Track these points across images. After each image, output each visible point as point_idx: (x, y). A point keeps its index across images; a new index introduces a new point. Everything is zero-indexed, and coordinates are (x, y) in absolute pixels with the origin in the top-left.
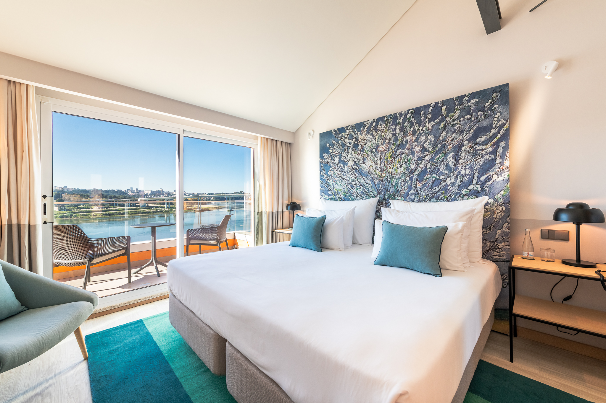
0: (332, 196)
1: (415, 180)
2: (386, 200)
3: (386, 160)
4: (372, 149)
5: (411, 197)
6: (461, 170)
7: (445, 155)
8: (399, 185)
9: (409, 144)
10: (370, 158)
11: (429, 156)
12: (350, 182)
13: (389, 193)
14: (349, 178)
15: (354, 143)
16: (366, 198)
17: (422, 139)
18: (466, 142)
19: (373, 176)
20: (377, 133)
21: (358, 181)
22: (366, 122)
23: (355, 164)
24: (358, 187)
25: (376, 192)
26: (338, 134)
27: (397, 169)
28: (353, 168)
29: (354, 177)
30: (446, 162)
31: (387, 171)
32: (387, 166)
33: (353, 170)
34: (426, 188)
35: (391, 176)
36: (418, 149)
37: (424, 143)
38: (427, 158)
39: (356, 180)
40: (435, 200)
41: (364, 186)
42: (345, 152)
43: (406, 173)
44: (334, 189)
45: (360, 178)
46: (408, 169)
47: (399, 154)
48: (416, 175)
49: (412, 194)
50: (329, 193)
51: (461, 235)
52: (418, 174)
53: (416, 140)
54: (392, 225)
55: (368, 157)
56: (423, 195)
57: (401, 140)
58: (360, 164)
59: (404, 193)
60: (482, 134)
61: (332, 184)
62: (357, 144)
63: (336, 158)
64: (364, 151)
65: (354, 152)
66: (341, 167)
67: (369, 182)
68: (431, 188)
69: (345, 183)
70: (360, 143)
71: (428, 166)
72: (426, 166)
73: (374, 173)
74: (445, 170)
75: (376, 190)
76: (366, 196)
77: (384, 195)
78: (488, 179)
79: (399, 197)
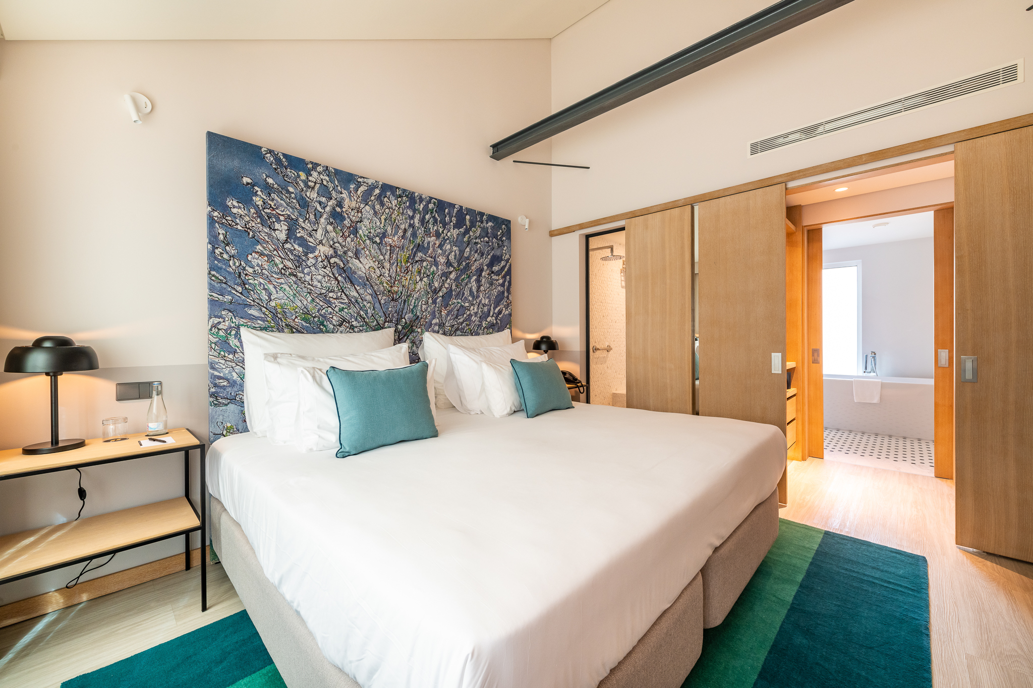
0: (264, 321)
1: (439, 304)
2: (399, 332)
3: (399, 264)
4: (374, 235)
5: (435, 329)
6: (482, 299)
7: (469, 277)
8: (419, 309)
9: (431, 249)
10: (370, 251)
11: (454, 273)
12: (324, 291)
13: (403, 320)
14: (319, 282)
15: (334, 208)
16: (361, 328)
17: (447, 248)
18: (485, 268)
19: (376, 288)
20: (383, 211)
21: (343, 291)
22: (361, 177)
23: (336, 255)
24: (342, 306)
25: (381, 319)
26: (286, 169)
27: (417, 283)
28: (330, 263)
29: (333, 282)
30: (470, 286)
31: (401, 283)
32: (401, 275)
33: (330, 266)
34: (452, 316)
35: (407, 292)
36: (442, 260)
37: (449, 254)
38: (453, 276)
39: (339, 290)
40: (461, 334)
41: (358, 303)
42: (306, 219)
43: (428, 292)
44: (273, 304)
45: (349, 287)
46: (430, 286)
47: (419, 261)
48: (440, 296)
49: (436, 324)
50: (253, 312)
52: (443, 296)
53: (441, 246)
55: (366, 249)
56: (448, 328)
57: (422, 239)
58: (349, 259)
59: (426, 322)
60: (496, 263)
61: (265, 289)
62: (342, 215)
63: (277, 226)
64: (358, 235)
65: (334, 228)
66: (295, 252)
67: (369, 298)
68: (457, 317)
69: (310, 293)
70: (347, 214)
71: (454, 287)
72: (451, 287)
73: (378, 282)
74: (469, 296)
75: (381, 314)
76: (361, 323)
77: (397, 324)
78: (500, 312)
79: (419, 328)
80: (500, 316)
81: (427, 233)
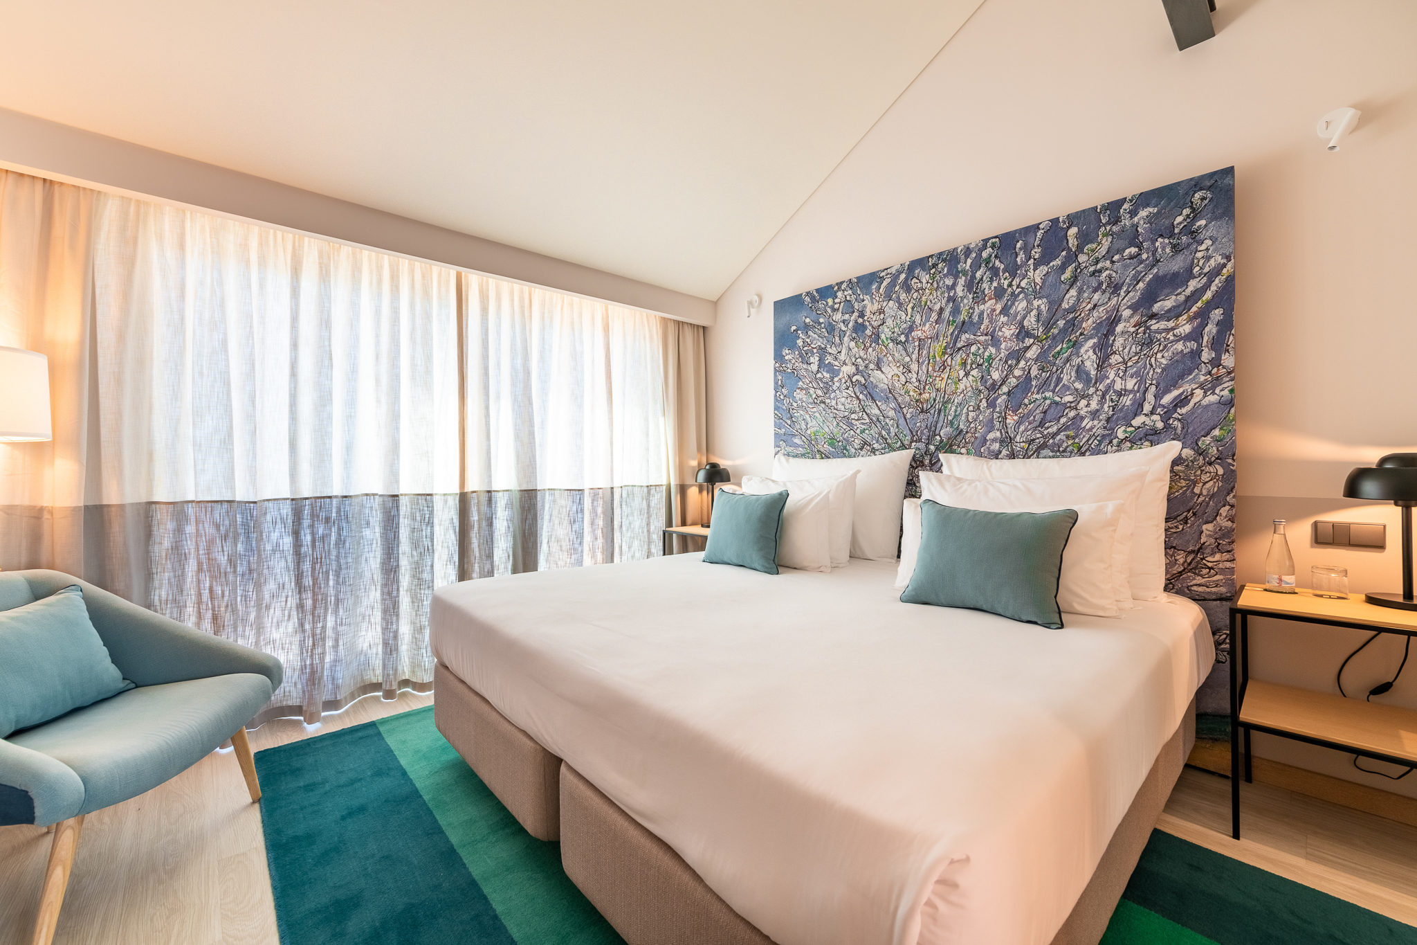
0: (803, 448)
1: (1001, 406)
2: (930, 455)
3: (931, 361)
4: (898, 334)
5: (992, 448)
6: (1114, 381)
7: (1074, 344)
8: (963, 418)
9: (986, 322)
10: (893, 356)
11: (1034, 347)
12: (846, 414)
13: (938, 438)
14: (843, 405)
15: (856, 322)
17: (1019, 309)
18: (1126, 313)
19: (900, 399)
20: (910, 298)
21: (864, 411)
22: (883, 271)
23: (858, 371)
24: (864, 427)
25: (907, 438)
26: (818, 303)
27: (959, 380)
28: (852, 382)
29: (855, 402)
30: (1076, 361)
31: (935, 386)
33: (853, 385)
34: (1030, 424)
35: (944, 397)
36: (1008, 332)
37: (1024, 318)
38: (1032, 353)
39: (860, 409)
40: (1051, 454)
41: (880, 422)
42: (833, 343)
43: (980, 391)
44: (809, 432)
45: (870, 404)
46: (983, 380)
47: (964, 346)
48: (1004, 394)
49: (994, 440)
50: (797, 441)
51: (1112, 531)
52: (1009, 391)
53: (1005, 311)
54: (945, 509)
55: (888, 355)
56: (1020, 442)
57: (968, 313)
58: (870, 372)
59: (976, 438)
60: (1166, 291)
61: (804, 419)
62: (863, 325)
63: (812, 360)
64: (880, 341)
65: (856, 343)
66: (824, 380)
67: (891, 413)
68: (1042, 424)
69: (835, 418)
70: (869, 322)
71: (1034, 372)
72: (1029, 372)
73: (902, 392)
74: (1074, 382)
75: (907, 432)
76: (883, 445)
77: (928, 444)
78: (1182, 401)
79: (963, 447)
80: (1184, 411)
81: (979, 298)
